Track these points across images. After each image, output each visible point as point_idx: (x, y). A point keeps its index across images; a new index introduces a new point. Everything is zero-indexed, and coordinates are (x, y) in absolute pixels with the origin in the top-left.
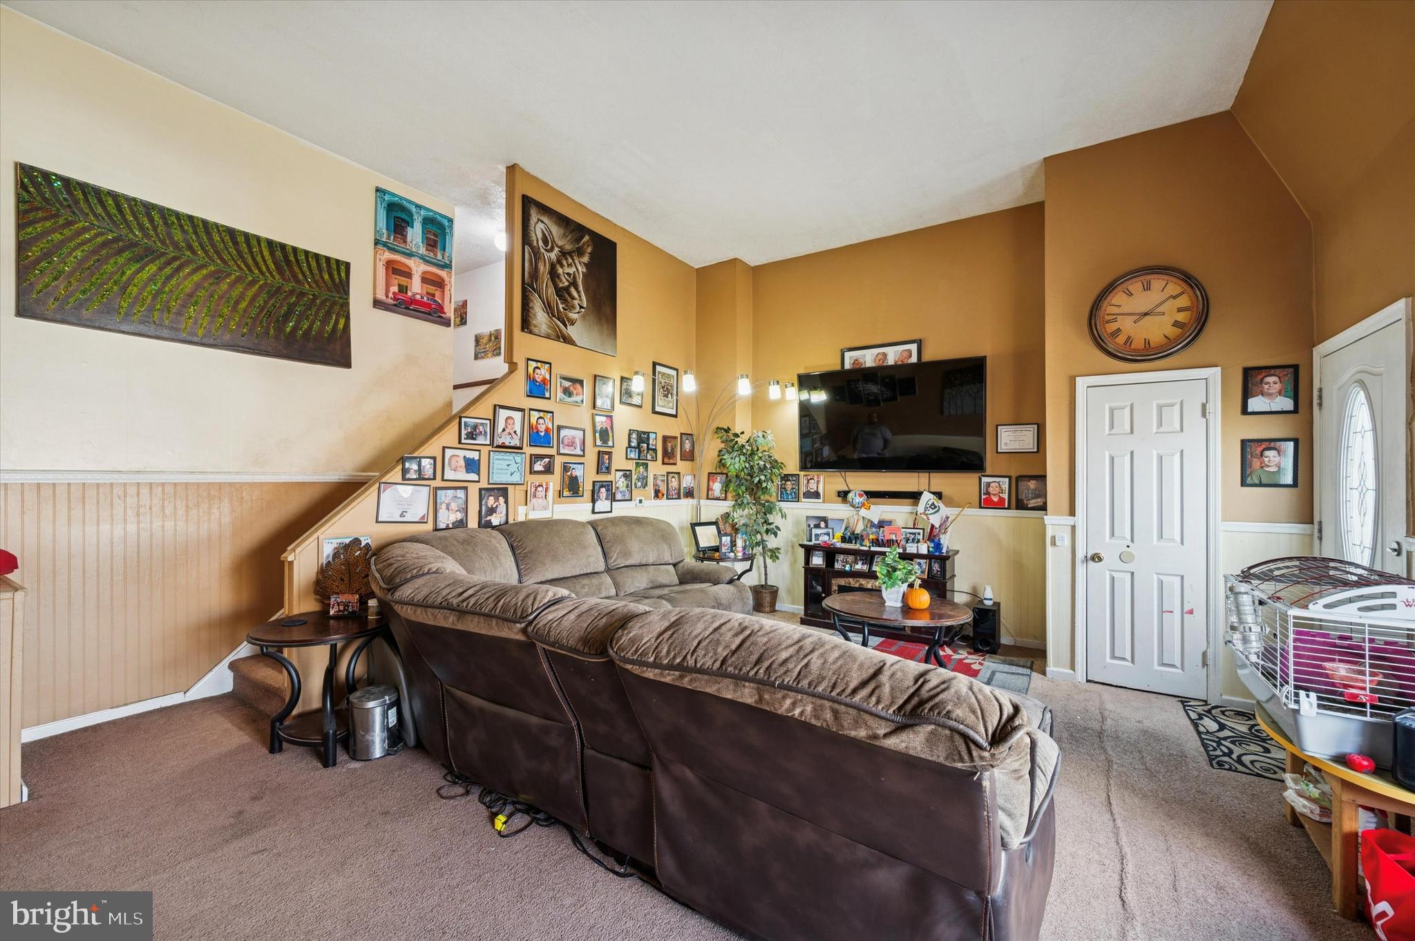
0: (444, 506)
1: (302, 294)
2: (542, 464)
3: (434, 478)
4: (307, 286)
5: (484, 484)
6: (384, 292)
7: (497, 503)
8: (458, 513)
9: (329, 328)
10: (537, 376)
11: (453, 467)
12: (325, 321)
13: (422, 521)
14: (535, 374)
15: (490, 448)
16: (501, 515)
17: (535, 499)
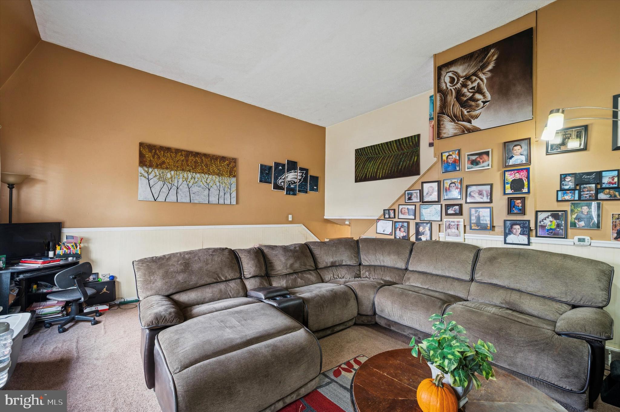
0: (398, 229)
1: (404, 153)
2: (453, 209)
3: (395, 218)
4: (405, 150)
5: (418, 220)
6: (432, 139)
7: (425, 230)
8: (404, 233)
9: (411, 162)
10: (449, 160)
11: (403, 213)
12: (410, 161)
13: (391, 234)
14: (448, 159)
15: (421, 203)
16: (426, 236)
17: (449, 229)
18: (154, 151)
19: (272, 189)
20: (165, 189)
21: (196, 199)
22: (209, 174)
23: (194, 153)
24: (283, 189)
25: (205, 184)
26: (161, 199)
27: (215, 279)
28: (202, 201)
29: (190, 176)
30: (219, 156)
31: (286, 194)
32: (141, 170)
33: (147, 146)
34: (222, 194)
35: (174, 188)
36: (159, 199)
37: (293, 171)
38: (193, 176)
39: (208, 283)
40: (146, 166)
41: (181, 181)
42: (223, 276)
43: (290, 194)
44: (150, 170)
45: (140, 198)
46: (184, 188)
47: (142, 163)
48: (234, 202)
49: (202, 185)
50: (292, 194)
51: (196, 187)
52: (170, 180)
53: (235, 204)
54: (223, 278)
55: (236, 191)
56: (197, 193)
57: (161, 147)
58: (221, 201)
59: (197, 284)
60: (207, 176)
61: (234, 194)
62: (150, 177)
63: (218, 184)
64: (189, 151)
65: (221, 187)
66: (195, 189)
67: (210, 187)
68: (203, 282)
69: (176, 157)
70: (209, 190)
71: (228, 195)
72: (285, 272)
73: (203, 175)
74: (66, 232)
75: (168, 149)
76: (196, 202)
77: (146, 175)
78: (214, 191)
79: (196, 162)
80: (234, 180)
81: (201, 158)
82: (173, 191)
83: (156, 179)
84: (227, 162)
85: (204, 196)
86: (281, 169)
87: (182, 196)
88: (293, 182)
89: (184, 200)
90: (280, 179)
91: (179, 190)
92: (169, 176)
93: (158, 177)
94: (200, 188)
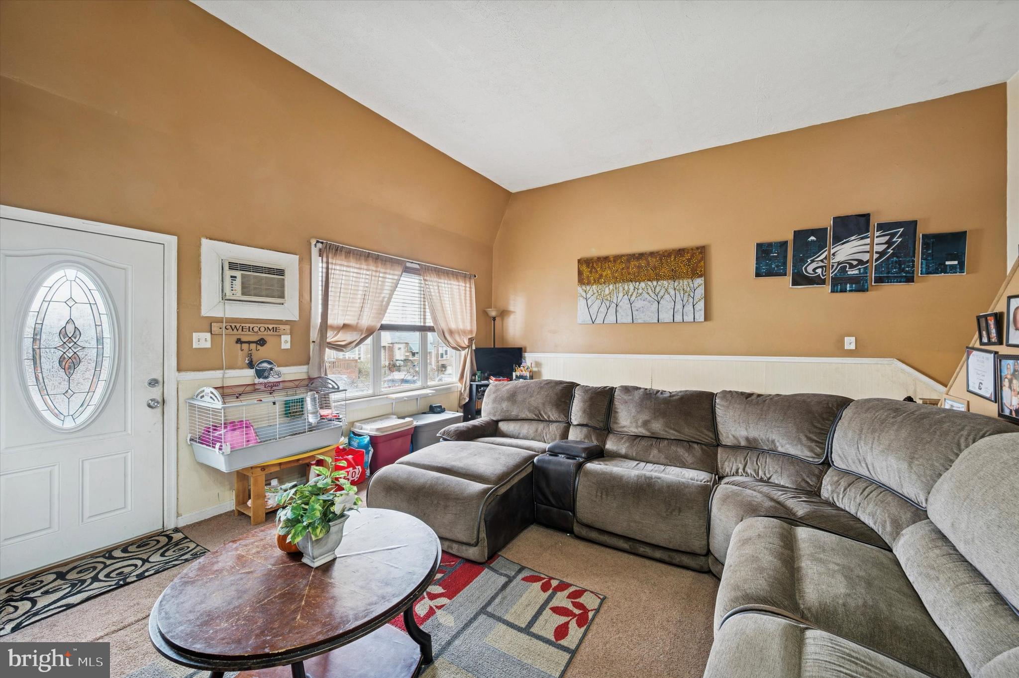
0: (1006, 381)
3: (1001, 342)
18: (591, 265)
19: (791, 286)
20: (603, 309)
21: (641, 318)
22: (658, 280)
23: (637, 255)
24: (823, 282)
25: (653, 295)
26: (599, 320)
27: (536, 415)
28: (648, 320)
29: (632, 287)
30: (673, 250)
31: (832, 291)
32: (580, 290)
33: (584, 261)
34: (679, 306)
35: (614, 305)
36: (597, 322)
37: (853, 238)
38: (636, 287)
39: (529, 418)
40: (584, 284)
41: (621, 295)
42: (546, 413)
43: (843, 291)
44: (588, 288)
45: (579, 321)
46: (624, 304)
47: (581, 281)
48: (700, 316)
49: (649, 298)
50: (850, 291)
51: (640, 301)
52: (608, 296)
53: (703, 320)
54: (546, 417)
55: (703, 300)
56: (642, 309)
57: (598, 258)
58: (678, 318)
59: (518, 416)
60: (655, 283)
61: (701, 305)
62: (588, 296)
63: (672, 292)
64: (630, 255)
65: (678, 295)
66: (638, 304)
67: (659, 299)
68: (524, 416)
69: (614, 266)
70: (659, 303)
71: (689, 307)
72: (634, 432)
73: (649, 283)
74: (529, 359)
75: (606, 259)
76: (640, 321)
77: (584, 294)
78: (666, 303)
79: (639, 267)
80: (700, 281)
81: (646, 260)
82: (612, 310)
83: (593, 298)
84: (688, 256)
85: (652, 312)
86: (812, 241)
87: (622, 316)
88: (855, 263)
89: (625, 321)
90: (813, 261)
91: (618, 308)
92: (607, 292)
93: (596, 294)
94: (645, 303)
